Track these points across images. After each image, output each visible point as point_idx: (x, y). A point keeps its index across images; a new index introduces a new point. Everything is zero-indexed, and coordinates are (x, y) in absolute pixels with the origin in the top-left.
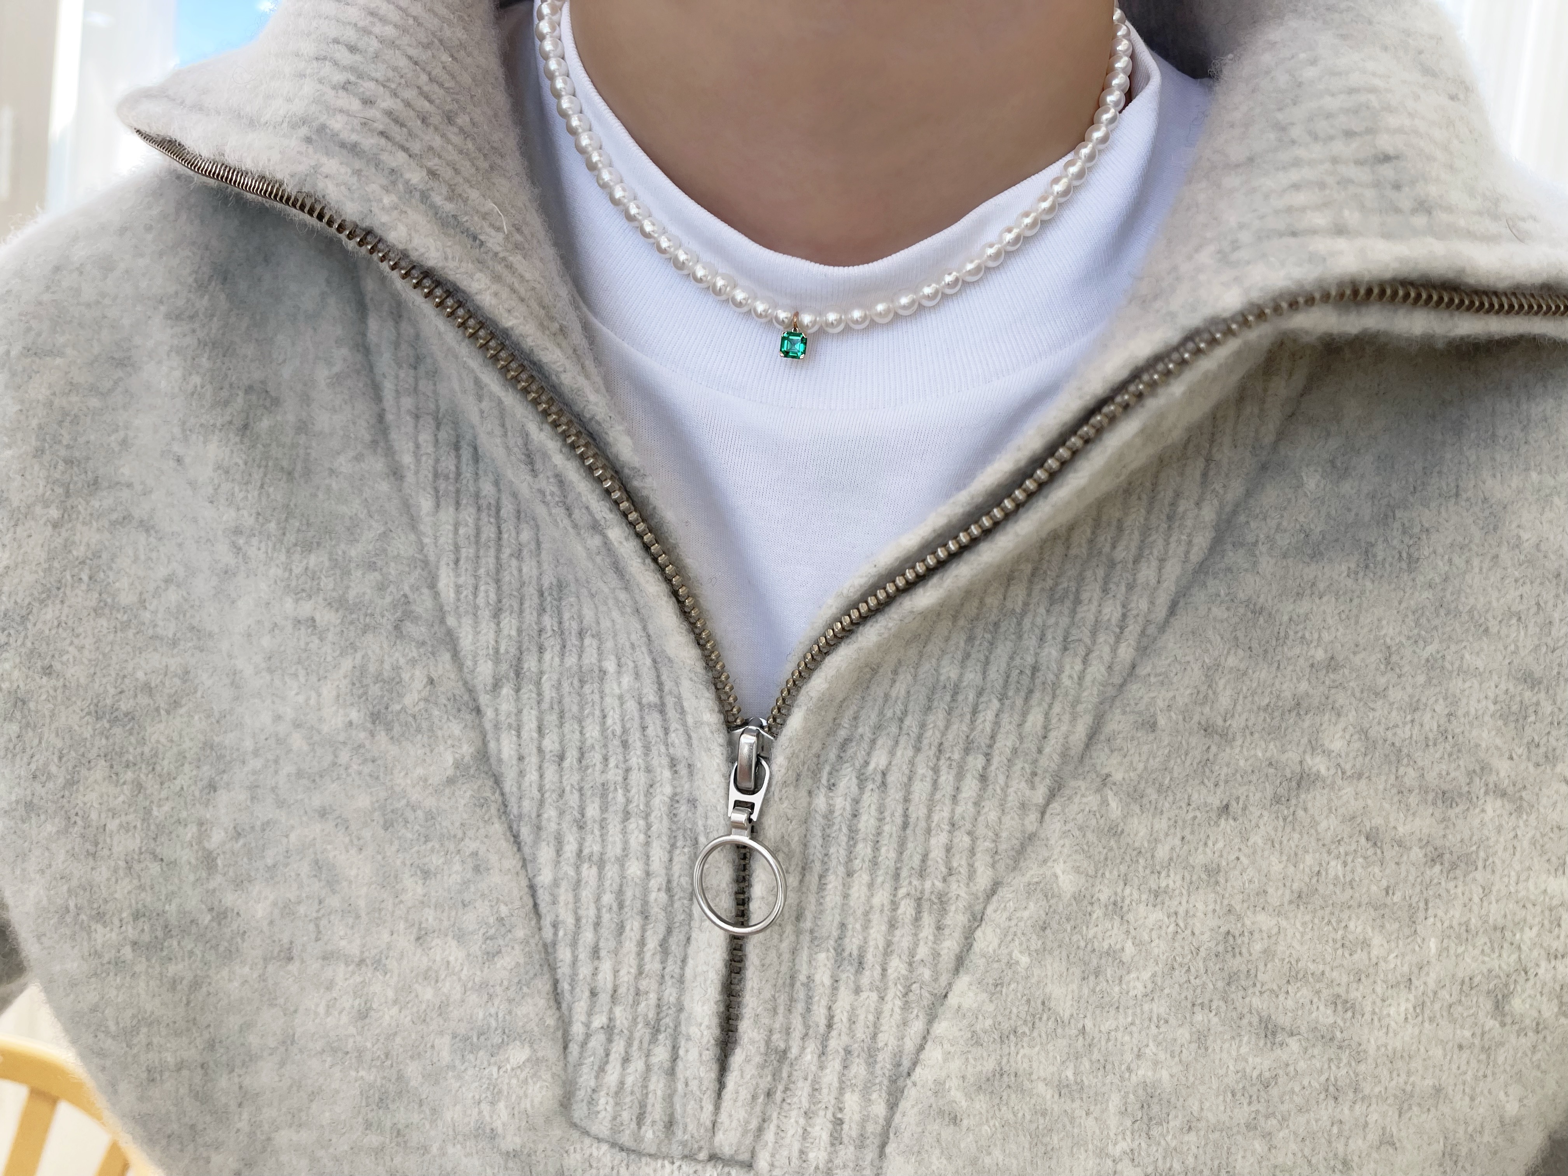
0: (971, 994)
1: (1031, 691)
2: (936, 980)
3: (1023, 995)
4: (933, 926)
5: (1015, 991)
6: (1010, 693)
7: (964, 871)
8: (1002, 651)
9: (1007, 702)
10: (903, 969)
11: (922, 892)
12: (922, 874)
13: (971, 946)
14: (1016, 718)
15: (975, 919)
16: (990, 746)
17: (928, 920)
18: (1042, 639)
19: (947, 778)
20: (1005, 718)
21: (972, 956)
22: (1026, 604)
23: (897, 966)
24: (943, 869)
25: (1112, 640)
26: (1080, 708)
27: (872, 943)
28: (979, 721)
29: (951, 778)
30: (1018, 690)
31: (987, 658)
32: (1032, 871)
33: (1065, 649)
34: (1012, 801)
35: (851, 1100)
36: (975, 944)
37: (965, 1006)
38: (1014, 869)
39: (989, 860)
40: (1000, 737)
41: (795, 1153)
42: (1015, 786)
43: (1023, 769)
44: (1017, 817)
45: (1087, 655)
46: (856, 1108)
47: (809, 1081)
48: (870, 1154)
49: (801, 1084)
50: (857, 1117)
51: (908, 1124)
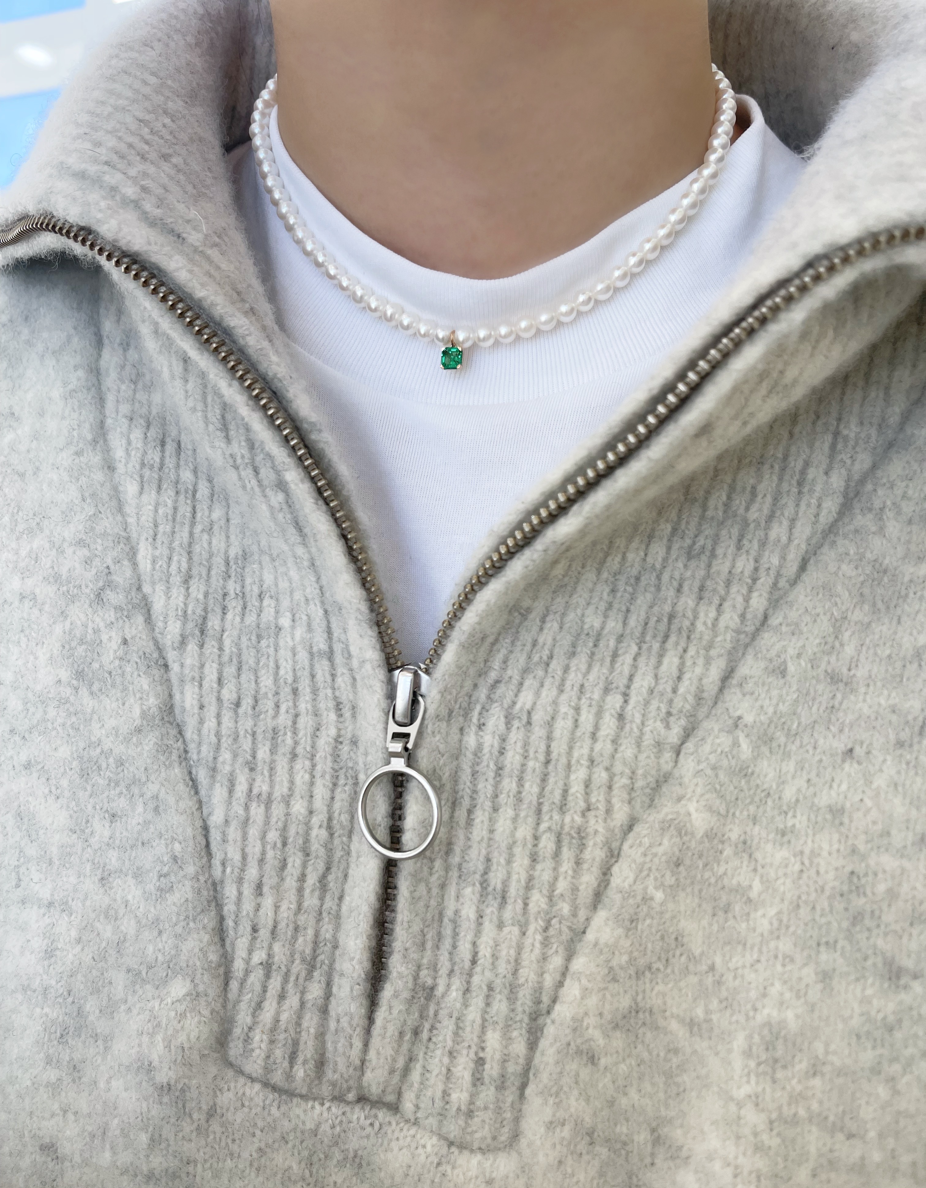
0: (607, 929)
1: (666, 637)
4: (572, 860)
5: (650, 926)
6: (648, 638)
7: (601, 806)
8: (642, 602)
9: (645, 646)
10: (544, 904)
11: (562, 826)
12: (562, 808)
13: (608, 881)
14: (653, 661)
15: (612, 855)
16: (628, 687)
17: (567, 854)
18: (679, 591)
19: (586, 717)
20: (642, 661)
21: (608, 892)
22: (665, 560)
23: (538, 900)
24: (582, 804)
25: (744, 591)
26: (713, 652)
27: (514, 877)
28: (618, 664)
29: (591, 717)
30: (654, 637)
31: (628, 608)
32: (667, 809)
33: (700, 599)
34: (648, 740)
35: (493, 1039)
36: (612, 879)
37: (602, 941)
38: (650, 806)
39: (626, 796)
40: (637, 679)
41: (439, 1094)
42: (650, 724)
43: (659, 709)
44: (652, 756)
45: (721, 605)
46: (498, 1046)
47: (453, 1019)
48: (511, 1094)
49: (446, 1022)
50: (498, 1055)
51: (548, 1064)
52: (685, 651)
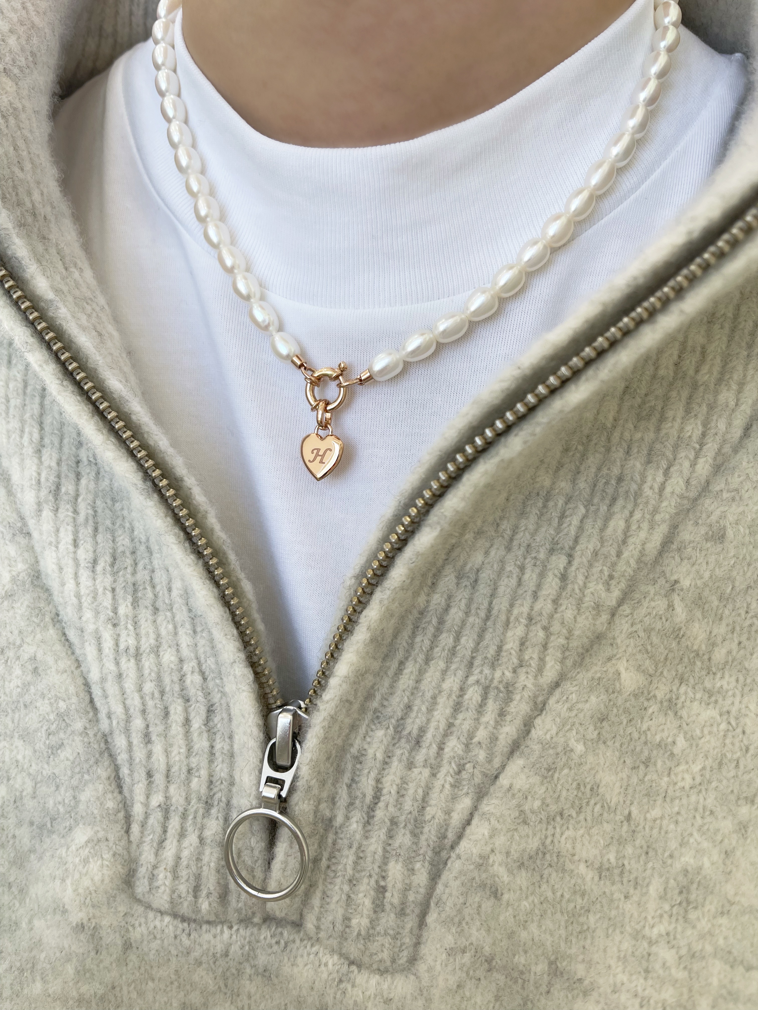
0: (523, 776)
1: (614, 500)
2: (491, 762)
3: (574, 780)
4: (496, 712)
5: (567, 775)
6: (596, 501)
7: (534, 663)
8: (593, 461)
10: (460, 750)
11: (492, 680)
12: (494, 664)
13: (528, 732)
14: (599, 523)
15: (536, 709)
16: (573, 548)
17: (492, 706)
18: (628, 452)
19: (530, 577)
20: (589, 523)
21: (528, 742)
22: (617, 420)
23: (454, 746)
24: (515, 661)
25: (692, 455)
26: (658, 517)
27: (433, 724)
28: (565, 525)
29: (534, 576)
31: (578, 468)
32: (597, 668)
33: (649, 462)
34: (588, 601)
35: (395, 870)
36: (533, 731)
37: (517, 787)
38: (581, 665)
39: (559, 655)
40: (583, 541)
42: (592, 586)
43: (601, 571)
44: (590, 617)
45: (668, 468)
46: (399, 877)
47: (354, 849)
48: (410, 922)
49: (346, 852)
50: (399, 886)
51: (451, 895)
52: (631, 514)
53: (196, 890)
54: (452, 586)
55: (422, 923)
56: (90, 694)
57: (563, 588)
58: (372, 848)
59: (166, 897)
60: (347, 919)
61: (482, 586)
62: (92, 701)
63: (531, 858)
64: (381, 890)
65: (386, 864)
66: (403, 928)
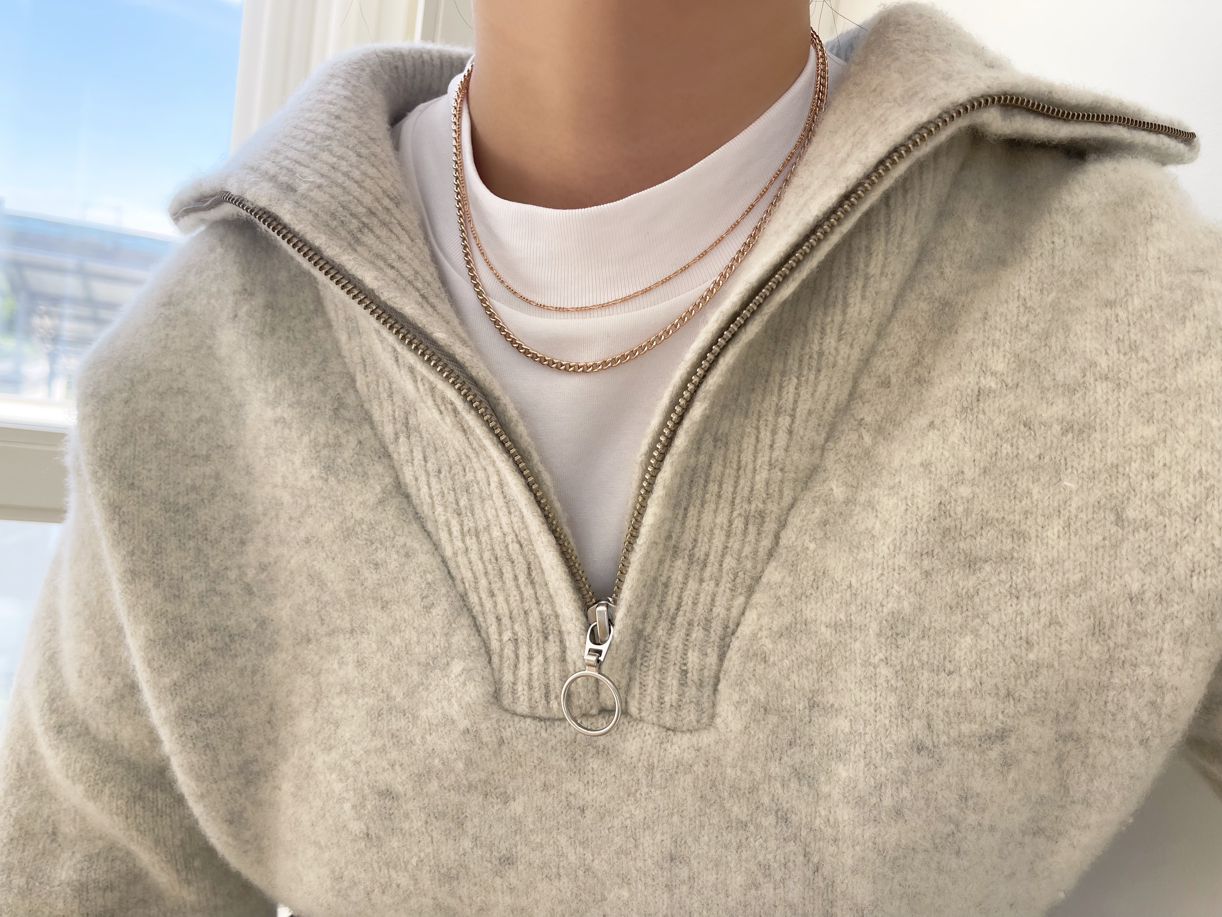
0: (777, 573)
1: (819, 370)
2: (755, 568)
4: (755, 532)
5: (806, 566)
6: (805, 372)
7: (776, 495)
9: (803, 379)
10: (734, 564)
11: (750, 512)
12: (750, 500)
13: (777, 544)
14: (810, 389)
15: (781, 525)
16: (794, 410)
17: (752, 529)
18: (824, 333)
21: (779, 550)
23: (729, 562)
24: (764, 495)
27: (714, 549)
32: (818, 489)
34: (807, 444)
35: (693, 657)
38: (806, 489)
41: (655, 698)
42: (808, 434)
44: (809, 455)
46: (697, 661)
47: (661, 648)
48: (707, 691)
49: (654, 651)
50: (697, 666)
51: (734, 665)
53: (547, 695)
54: (711, 448)
55: (715, 690)
56: (447, 567)
57: (790, 439)
58: (675, 644)
59: (526, 704)
60: (661, 698)
61: (731, 445)
62: (449, 573)
63: (787, 629)
64: (685, 673)
65: (685, 654)
66: (702, 696)
